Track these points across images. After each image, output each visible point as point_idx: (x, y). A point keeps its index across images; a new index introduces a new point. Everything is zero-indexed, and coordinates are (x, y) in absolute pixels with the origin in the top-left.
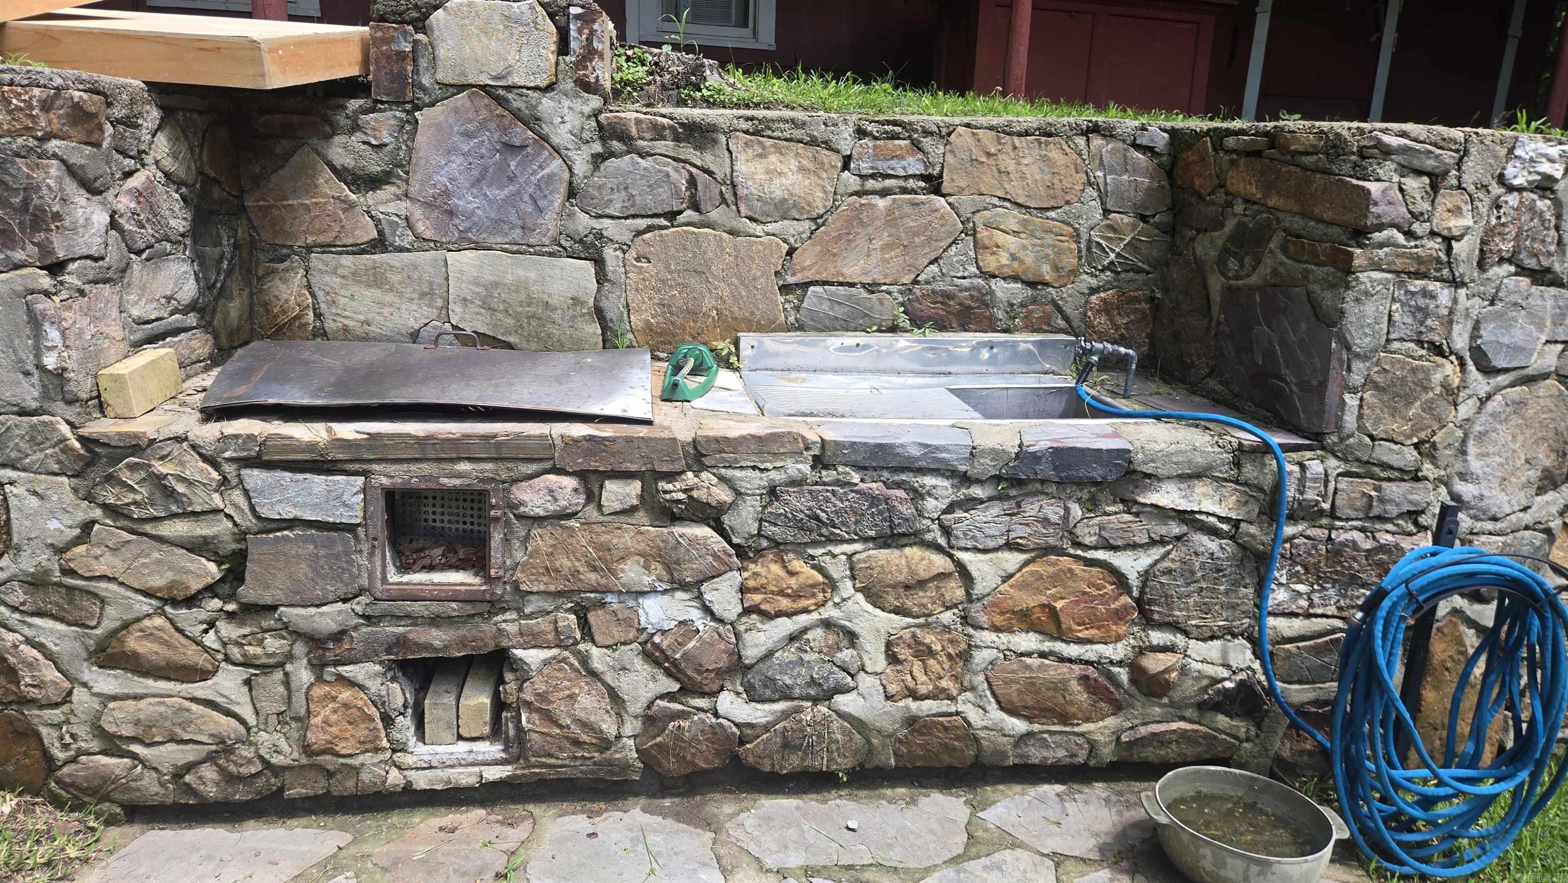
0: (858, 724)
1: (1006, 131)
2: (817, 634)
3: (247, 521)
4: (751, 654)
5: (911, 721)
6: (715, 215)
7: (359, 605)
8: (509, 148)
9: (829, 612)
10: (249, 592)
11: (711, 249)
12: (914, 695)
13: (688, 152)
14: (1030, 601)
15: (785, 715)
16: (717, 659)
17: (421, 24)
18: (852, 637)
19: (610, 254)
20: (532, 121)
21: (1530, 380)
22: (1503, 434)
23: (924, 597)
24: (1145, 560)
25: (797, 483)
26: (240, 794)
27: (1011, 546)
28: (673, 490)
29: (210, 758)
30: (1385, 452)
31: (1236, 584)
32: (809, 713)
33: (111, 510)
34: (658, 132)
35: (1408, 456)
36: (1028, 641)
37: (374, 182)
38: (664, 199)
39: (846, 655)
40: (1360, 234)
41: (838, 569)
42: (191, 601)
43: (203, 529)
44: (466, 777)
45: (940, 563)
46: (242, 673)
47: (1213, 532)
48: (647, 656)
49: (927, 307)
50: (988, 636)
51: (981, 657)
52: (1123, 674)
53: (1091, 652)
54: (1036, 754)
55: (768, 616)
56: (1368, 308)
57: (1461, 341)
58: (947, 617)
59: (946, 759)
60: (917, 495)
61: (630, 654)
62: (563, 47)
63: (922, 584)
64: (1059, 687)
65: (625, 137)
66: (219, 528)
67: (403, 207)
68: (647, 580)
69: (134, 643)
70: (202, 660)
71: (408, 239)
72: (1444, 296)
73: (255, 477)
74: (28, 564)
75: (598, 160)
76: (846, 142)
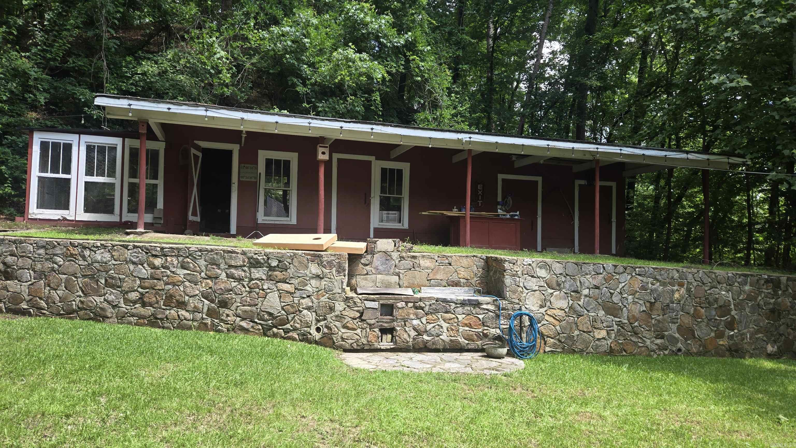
0: (443, 341)
1: (461, 256)
2: (437, 327)
3: (364, 308)
4: (428, 329)
5: (451, 340)
6: (417, 269)
7: (377, 320)
8: (387, 260)
9: (438, 323)
10: (363, 318)
11: (416, 274)
12: (451, 336)
13: (413, 260)
14: (467, 322)
15: (433, 339)
16: (423, 330)
17: (375, 243)
18: (442, 327)
19: (401, 275)
20: (390, 256)
21: (535, 291)
22: (531, 298)
23: (452, 321)
24: (483, 316)
25: (433, 304)
26: (359, 348)
27: (463, 314)
28: (417, 304)
29: (355, 342)
30: (513, 300)
31: (496, 320)
32: (436, 339)
33: (348, 306)
34: (408, 257)
35: (517, 301)
36: (467, 329)
37: (367, 265)
38: (409, 267)
39: (441, 330)
40: (505, 271)
41: (439, 317)
42: (355, 319)
43: (359, 309)
44: (389, 347)
45: (454, 316)
46: (361, 330)
47: (491, 312)
48: (413, 329)
49: (450, 283)
50: (461, 327)
51: (460, 330)
52: (481, 334)
53: (476, 330)
54: (470, 347)
55: (430, 323)
56: (508, 280)
57: (521, 285)
58: (455, 324)
59: (457, 347)
60: (450, 306)
61: (411, 328)
62: (395, 246)
63: (451, 319)
64: (472, 335)
65: (404, 258)
66: (361, 308)
67: (371, 269)
68: (413, 318)
69: (348, 325)
70: (356, 327)
71: (371, 273)
72: (518, 279)
73: (365, 302)
74: (336, 314)
75: (400, 261)
76: (436, 258)
